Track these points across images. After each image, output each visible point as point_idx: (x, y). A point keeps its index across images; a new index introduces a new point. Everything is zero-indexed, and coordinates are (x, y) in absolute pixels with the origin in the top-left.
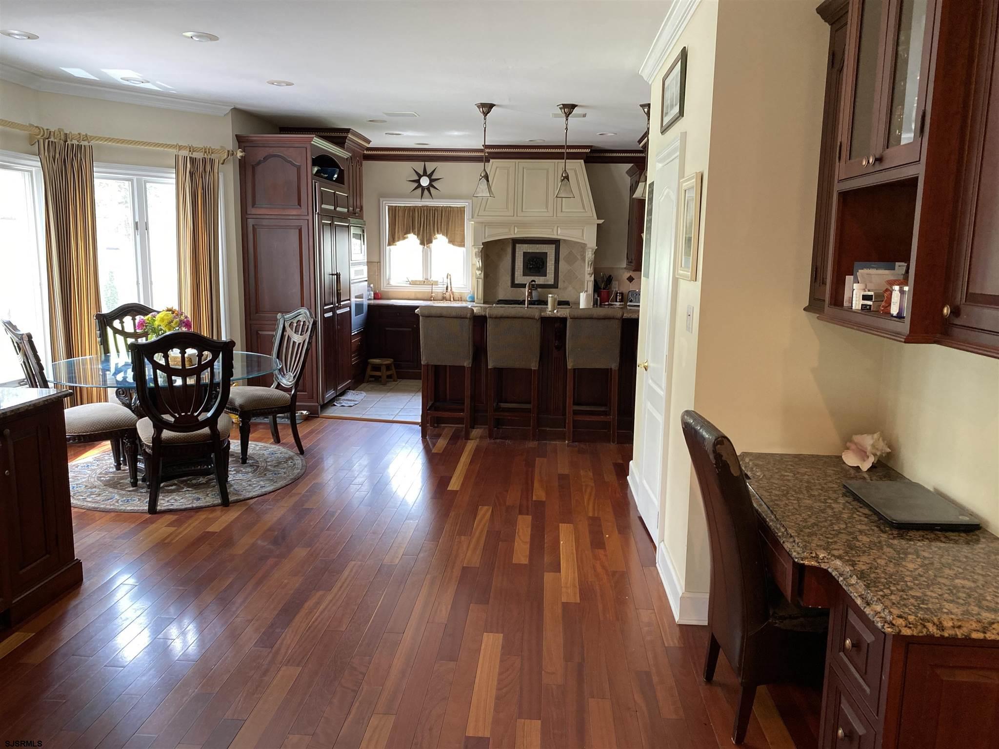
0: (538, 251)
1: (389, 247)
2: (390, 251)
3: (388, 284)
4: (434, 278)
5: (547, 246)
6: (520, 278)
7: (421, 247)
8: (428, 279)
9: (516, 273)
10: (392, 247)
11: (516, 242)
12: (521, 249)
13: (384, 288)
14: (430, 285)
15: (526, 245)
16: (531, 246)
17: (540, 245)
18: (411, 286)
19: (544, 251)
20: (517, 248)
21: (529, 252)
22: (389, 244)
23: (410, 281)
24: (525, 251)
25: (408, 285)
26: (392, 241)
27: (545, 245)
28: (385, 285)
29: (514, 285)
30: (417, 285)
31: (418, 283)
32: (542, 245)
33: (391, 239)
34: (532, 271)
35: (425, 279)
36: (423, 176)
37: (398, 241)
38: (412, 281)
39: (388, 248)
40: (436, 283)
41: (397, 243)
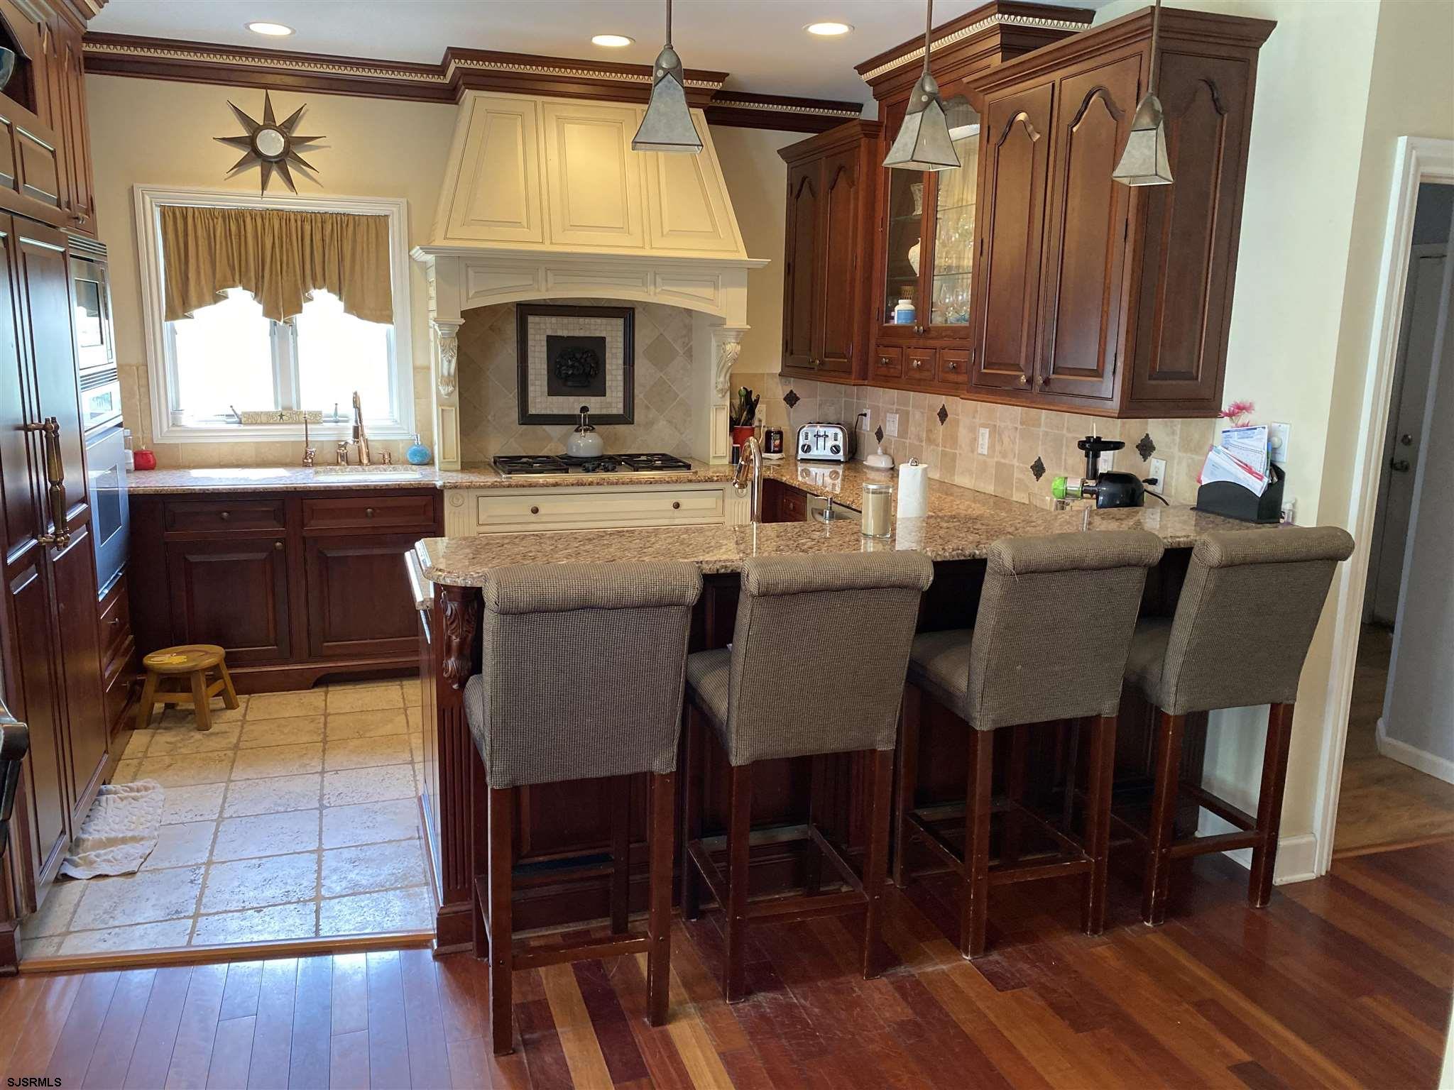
0: (582, 334)
1: (169, 323)
2: (174, 332)
3: (174, 425)
4: (307, 406)
5: (604, 320)
6: (541, 402)
7: (267, 321)
8: (291, 409)
9: (531, 388)
10: (179, 324)
11: (525, 310)
12: (541, 330)
13: (162, 434)
14: (299, 423)
15: (554, 319)
16: (565, 320)
17: (587, 320)
18: (242, 427)
19: (597, 334)
20: (530, 326)
21: (562, 337)
22: (172, 314)
23: (239, 413)
24: (550, 333)
25: (235, 426)
26: (180, 305)
27: (599, 320)
28: (165, 429)
29: (527, 419)
30: (262, 424)
31: (264, 419)
32: (593, 320)
33: (177, 302)
34: (570, 383)
35: (284, 409)
36: (265, 127)
37: (200, 305)
38: (244, 413)
39: (167, 325)
40: (316, 417)
41: (197, 313)
